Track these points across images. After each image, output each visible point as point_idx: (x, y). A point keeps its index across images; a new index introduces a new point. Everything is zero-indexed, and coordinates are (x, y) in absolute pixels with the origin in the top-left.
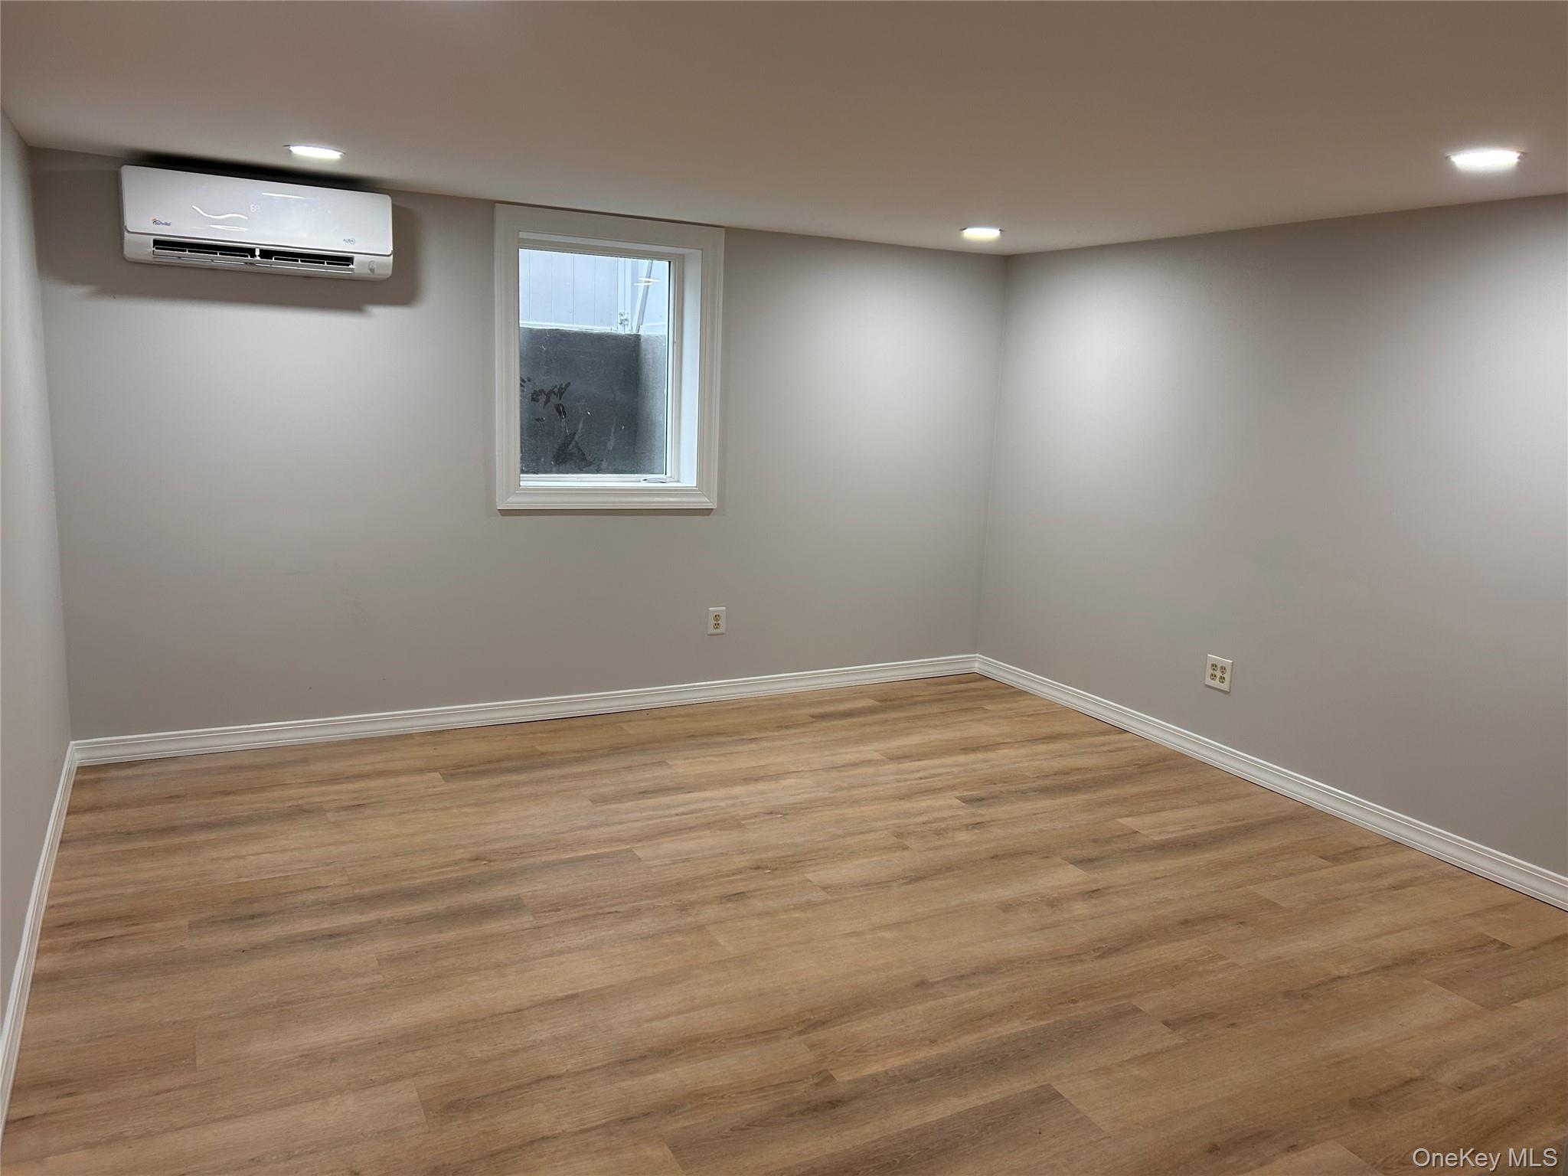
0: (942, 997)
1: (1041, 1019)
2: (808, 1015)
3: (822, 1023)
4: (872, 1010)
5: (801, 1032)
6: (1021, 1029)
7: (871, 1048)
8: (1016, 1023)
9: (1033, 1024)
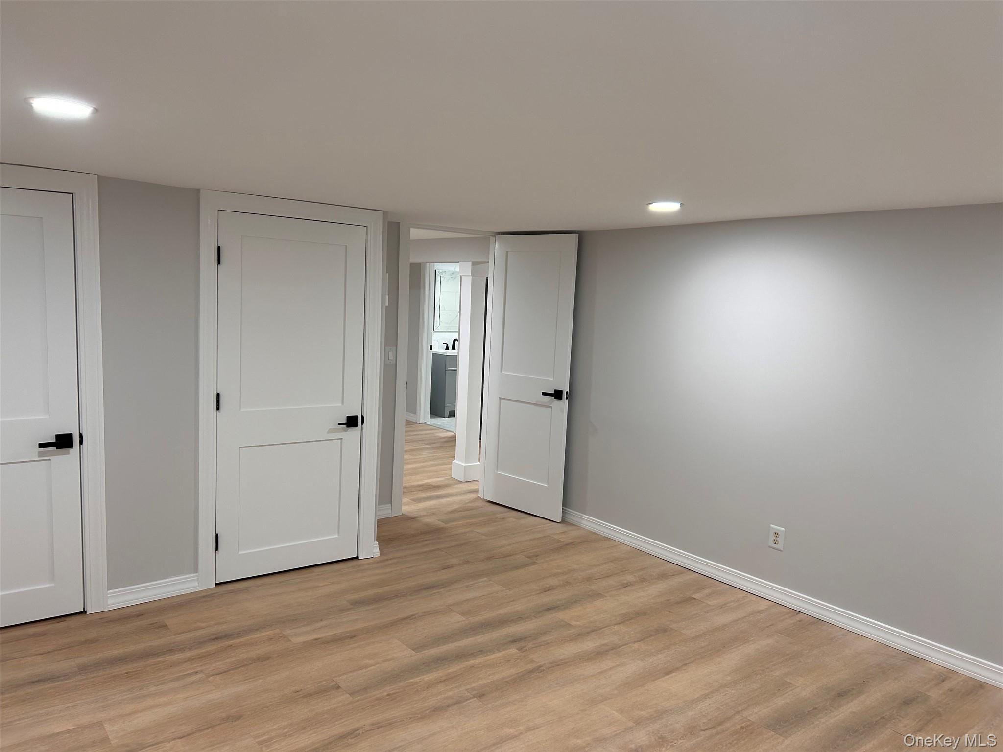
0: (468, 689)
1: (412, 682)
2: (541, 675)
3: (531, 671)
4: (507, 680)
5: (541, 666)
6: (425, 676)
7: (503, 662)
8: (426, 679)
9: (417, 679)
